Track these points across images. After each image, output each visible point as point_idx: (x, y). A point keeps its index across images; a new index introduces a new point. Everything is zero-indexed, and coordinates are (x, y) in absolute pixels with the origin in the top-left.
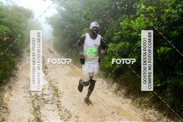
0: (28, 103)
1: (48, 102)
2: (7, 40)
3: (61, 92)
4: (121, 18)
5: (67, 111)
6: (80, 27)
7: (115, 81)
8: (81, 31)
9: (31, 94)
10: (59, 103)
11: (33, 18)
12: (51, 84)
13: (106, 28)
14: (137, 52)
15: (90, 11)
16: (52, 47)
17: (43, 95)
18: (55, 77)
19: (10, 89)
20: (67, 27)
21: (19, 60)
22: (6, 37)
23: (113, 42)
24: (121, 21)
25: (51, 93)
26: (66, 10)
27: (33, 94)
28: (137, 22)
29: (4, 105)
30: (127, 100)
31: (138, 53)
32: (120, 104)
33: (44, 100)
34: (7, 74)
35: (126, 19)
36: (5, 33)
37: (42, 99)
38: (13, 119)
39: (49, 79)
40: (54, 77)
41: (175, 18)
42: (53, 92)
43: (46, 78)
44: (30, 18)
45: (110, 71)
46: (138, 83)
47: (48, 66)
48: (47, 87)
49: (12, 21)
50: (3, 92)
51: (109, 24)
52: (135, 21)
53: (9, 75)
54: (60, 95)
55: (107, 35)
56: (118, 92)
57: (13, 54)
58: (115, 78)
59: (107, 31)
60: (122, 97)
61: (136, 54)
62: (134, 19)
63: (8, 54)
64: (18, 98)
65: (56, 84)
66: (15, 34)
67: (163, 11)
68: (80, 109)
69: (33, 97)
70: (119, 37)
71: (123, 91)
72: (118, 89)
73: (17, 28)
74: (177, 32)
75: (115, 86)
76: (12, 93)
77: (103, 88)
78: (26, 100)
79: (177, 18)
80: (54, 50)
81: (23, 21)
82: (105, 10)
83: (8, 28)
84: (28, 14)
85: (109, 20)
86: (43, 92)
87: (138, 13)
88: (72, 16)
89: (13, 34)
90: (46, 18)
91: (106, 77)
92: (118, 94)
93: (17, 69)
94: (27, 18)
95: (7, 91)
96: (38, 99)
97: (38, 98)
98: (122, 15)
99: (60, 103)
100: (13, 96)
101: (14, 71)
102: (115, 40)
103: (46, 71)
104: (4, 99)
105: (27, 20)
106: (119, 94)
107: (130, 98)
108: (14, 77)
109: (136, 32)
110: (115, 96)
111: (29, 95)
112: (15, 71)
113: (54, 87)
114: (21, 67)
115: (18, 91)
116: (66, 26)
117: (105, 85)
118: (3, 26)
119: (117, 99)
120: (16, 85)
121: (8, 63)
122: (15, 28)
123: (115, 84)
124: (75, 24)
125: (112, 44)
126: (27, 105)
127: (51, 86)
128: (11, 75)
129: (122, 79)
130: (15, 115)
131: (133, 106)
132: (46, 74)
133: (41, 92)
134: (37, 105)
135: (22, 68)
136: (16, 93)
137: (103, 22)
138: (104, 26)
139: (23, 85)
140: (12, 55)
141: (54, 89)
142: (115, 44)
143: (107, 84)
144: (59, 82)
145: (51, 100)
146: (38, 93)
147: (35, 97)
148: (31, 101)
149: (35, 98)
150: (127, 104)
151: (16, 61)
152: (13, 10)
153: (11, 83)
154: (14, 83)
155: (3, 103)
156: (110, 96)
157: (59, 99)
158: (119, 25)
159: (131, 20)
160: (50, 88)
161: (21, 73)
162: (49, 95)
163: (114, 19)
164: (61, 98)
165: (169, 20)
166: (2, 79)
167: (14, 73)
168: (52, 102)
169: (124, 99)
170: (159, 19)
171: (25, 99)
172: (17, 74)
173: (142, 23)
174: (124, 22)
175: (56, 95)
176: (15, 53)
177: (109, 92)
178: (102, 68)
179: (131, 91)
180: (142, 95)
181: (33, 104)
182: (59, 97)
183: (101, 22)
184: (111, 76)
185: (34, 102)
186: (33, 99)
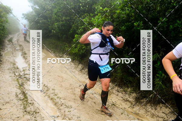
0: (14, 81)
1: (30, 80)
5: (46, 85)
6: (52, 22)
7: (80, 62)
8: (52, 25)
9: (15, 74)
13: (72, 23)
17: (25, 75)
23: (77, 34)
26: (40, 8)
27: (17, 74)
33: (26, 78)
38: (3, 93)
41: (123, 17)
45: (76, 56)
48: (28, 69)
51: (74, 20)
55: (73, 28)
56: (83, 71)
59: (73, 25)
60: (86, 74)
67: (115, 11)
68: (56, 84)
69: (17, 76)
70: (83, 30)
71: (86, 70)
72: (83, 69)
74: (125, 27)
75: (80, 66)
77: (71, 68)
79: (125, 17)
86: (25, 72)
87: (96, 13)
90: (23, 14)
97: (22, 77)
98: (84, 14)
102: (79, 33)
106: (83, 73)
110: (81, 74)
111: (13, 75)
116: (40, 21)
119: (82, 76)
124: (47, 20)
125: (77, 36)
126: (13, 82)
129: (85, 62)
130: (4, 90)
133: (23, 72)
134: (21, 82)
138: (70, 21)
142: (79, 35)
143: (74, 65)
146: (20, 73)
148: (16, 80)
149: (19, 77)
156: (77, 74)
165: (119, 18)
170: (112, 17)
171: (11, 78)
177: (76, 71)
181: (18, 81)
183: (68, 18)
184: (77, 59)
185: (19, 80)
186: (17, 78)
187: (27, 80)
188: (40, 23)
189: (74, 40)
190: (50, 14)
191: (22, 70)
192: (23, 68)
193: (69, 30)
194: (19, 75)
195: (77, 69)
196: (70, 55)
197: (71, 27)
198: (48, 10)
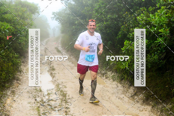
0: (33, 110)
1: (55, 109)
2: (10, 38)
3: (69, 97)
4: (139, 11)
9: (36, 100)
10: (67, 110)
11: (38, 13)
12: (58, 88)
13: (120, 24)
14: (157, 51)
15: (103, 4)
16: (60, 46)
17: (49, 100)
18: (64, 81)
19: (13, 94)
20: (76, 23)
21: (23, 60)
22: (9, 35)
23: (129, 39)
24: (138, 15)
25: (59, 98)
26: (76, 3)
27: (38, 99)
28: (156, 16)
29: (6, 113)
30: (146, 107)
31: (159, 51)
32: (138, 112)
33: (51, 106)
34: (10, 76)
35: (144, 12)
36: (7, 31)
37: (49, 105)
39: (56, 83)
40: (62, 80)
42: (61, 97)
43: (53, 82)
44: (36, 13)
45: (126, 73)
46: (159, 88)
47: (55, 67)
48: (54, 92)
49: (15, 18)
50: (6, 97)
52: (155, 14)
53: (12, 78)
54: (69, 101)
55: (122, 31)
56: (135, 98)
57: (17, 54)
58: (132, 81)
59: (123, 27)
60: (140, 103)
61: (156, 53)
62: (153, 12)
63: (11, 55)
64: (22, 104)
65: (65, 88)
66: (19, 32)
69: (38, 103)
71: (141, 96)
72: (135, 94)
73: (20, 26)
75: (132, 90)
76: (15, 99)
77: (118, 93)
78: (31, 107)
80: (62, 48)
81: (28, 17)
82: (119, 3)
83: (11, 26)
84: (33, 9)
85: (124, 14)
86: (50, 97)
87: (158, 5)
88: (82, 10)
89: (16, 32)
90: (53, 13)
91: (122, 79)
92: (135, 99)
93: (20, 72)
94: (32, 14)
95: (10, 96)
96: (44, 106)
97: (44, 104)
98: (139, 8)
99: (69, 110)
100: (16, 102)
101: (17, 73)
102: (132, 37)
103: (54, 73)
104: (6, 105)
105: (32, 16)
107: (150, 105)
108: (17, 80)
109: (155, 27)
110: (132, 102)
111: (33, 101)
112: (19, 73)
113: (62, 91)
114: (25, 68)
115: (22, 97)
116: (75, 21)
117: (120, 89)
118: (5, 23)
119: (135, 106)
120: (20, 89)
121: (11, 65)
122: (19, 25)
123: (131, 88)
124: (86, 19)
125: (128, 42)
126: (32, 112)
127: (58, 91)
128: (14, 78)
131: (153, 114)
132: (53, 77)
133: (47, 97)
134: (43, 112)
135: (26, 70)
136: (19, 99)
137: (117, 16)
138: (118, 21)
139: (27, 89)
140: (16, 56)
141: (62, 94)
142: (131, 41)
143: (122, 88)
144: (67, 86)
145: (58, 107)
146: (44, 98)
147: (41, 103)
148: (36, 108)
150: (146, 112)
151: (19, 62)
152: (16, 5)
153: (14, 87)
154: (18, 87)
155: (5, 110)
156: (126, 102)
157: (67, 106)
158: (136, 19)
159: (150, 14)
160: (57, 93)
161: (26, 75)
162: (56, 101)
163: (130, 12)
164: (69, 104)
166: (4, 82)
167: (18, 76)
168: (60, 109)
169: (142, 105)
171: (29, 105)
172: (21, 77)
173: (163, 17)
174: (142, 16)
175: (65, 100)
176: (19, 53)
177: (125, 97)
178: (116, 70)
179: (150, 97)
180: (164, 101)
181: (39, 111)
182: (67, 103)
183: (115, 16)
184: (127, 79)
185: (40, 108)
186: (39, 106)
187: (52, 108)
188: (75, 25)
189: (122, 49)
190: (89, 11)
191: (46, 93)
192: (48, 90)
193: (116, 34)
194: (41, 101)
195: (127, 94)
196: (116, 72)
197: (119, 29)
198: (88, 6)
